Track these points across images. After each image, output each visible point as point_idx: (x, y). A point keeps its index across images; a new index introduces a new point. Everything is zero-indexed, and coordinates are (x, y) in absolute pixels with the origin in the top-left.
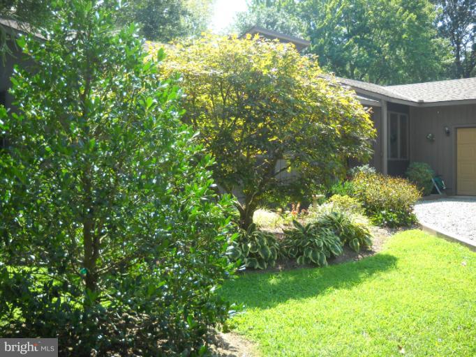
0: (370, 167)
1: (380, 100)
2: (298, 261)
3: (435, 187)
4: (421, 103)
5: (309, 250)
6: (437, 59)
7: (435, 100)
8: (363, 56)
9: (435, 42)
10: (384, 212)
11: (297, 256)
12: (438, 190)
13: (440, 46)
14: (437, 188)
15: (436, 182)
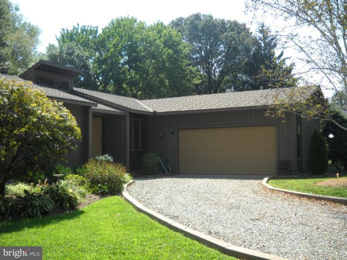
0: (109, 156)
1: (125, 111)
2: (23, 215)
3: (164, 169)
4: (155, 112)
5: (30, 207)
6: (189, 81)
7: (164, 111)
8: (135, 77)
9: (188, 68)
10: (100, 185)
11: (23, 211)
12: (166, 170)
13: (191, 72)
14: (165, 169)
15: (164, 165)
